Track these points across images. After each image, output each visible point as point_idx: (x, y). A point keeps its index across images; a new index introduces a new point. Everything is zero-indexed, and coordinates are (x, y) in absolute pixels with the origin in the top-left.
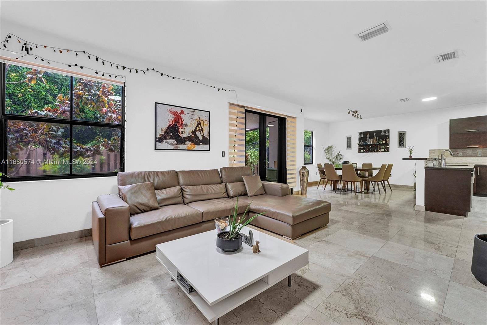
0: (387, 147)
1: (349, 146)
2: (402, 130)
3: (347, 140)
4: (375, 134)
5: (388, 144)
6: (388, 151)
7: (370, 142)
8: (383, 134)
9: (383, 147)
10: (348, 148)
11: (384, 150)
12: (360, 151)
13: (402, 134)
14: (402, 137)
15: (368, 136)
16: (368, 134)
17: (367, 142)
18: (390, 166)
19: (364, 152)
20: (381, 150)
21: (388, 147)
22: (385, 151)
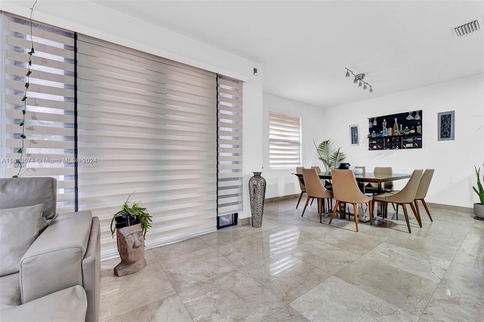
0: (418, 139)
1: (355, 140)
2: (445, 109)
3: (352, 131)
4: (396, 119)
5: (420, 135)
6: (420, 146)
7: (387, 132)
8: (410, 118)
9: (411, 140)
10: (352, 143)
11: (412, 144)
12: (371, 147)
13: (447, 117)
14: (447, 122)
15: (385, 123)
16: (385, 120)
17: (382, 133)
18: (429, 173)
19: (378, 149)
20: (408, 145)
21: (421, 139)
22: (414, 147)
